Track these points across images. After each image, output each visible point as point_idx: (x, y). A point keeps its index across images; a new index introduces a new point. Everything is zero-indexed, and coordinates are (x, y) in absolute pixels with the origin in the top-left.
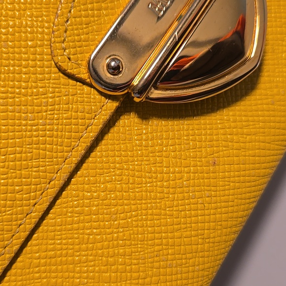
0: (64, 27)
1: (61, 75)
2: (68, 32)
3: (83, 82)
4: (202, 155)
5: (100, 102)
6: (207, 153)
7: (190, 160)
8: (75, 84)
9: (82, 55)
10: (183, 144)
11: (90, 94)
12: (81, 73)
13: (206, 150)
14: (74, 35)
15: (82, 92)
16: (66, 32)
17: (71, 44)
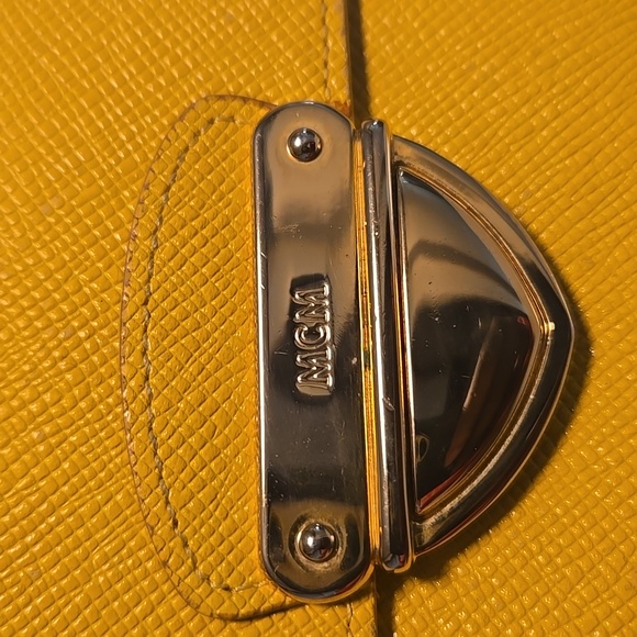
0: (178, 539)
1: (234, 625)
2: (191, 543)
3: (282, 609)
4: (605, 580)
5: (339, 621)
6: (613, 569)
7: (589, 609)
8: (270, 624)
9: (244, 562)
10: (554, 586)
11: (310, 620)
12: (266, 596)
13: (607, 564)
14: (204, 539)
15: (292, 628)
16: (186, 545)
17: (211, 559)
